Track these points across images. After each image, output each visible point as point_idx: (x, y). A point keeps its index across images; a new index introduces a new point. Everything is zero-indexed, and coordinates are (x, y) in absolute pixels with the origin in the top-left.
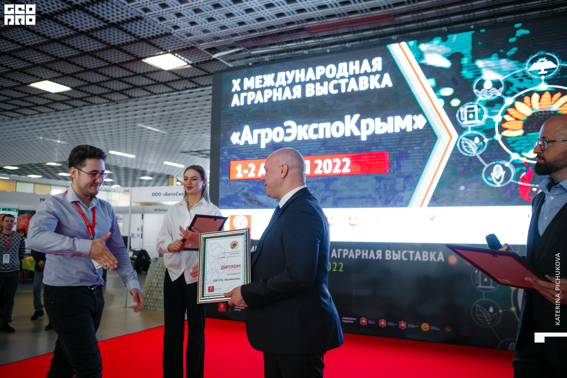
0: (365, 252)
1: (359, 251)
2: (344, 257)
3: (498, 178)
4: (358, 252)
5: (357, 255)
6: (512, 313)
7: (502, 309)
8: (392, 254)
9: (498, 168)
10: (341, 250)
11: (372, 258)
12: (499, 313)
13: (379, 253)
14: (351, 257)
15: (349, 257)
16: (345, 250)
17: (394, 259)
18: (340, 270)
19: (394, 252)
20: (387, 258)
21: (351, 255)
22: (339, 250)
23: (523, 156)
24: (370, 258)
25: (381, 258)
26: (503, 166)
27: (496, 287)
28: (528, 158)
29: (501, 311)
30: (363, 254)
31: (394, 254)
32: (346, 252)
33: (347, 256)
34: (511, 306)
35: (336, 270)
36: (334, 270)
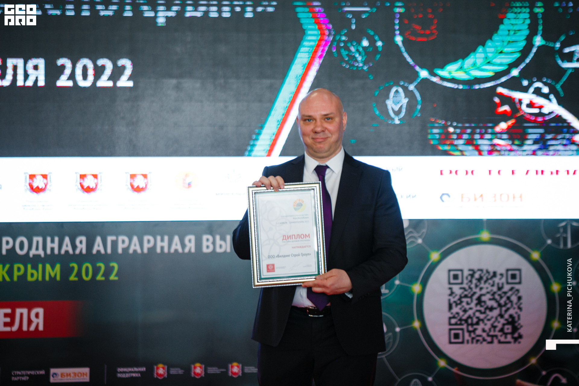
0: (162, 240)
1: (151, 239)
2: (120, 251)
3: (397, 108)
4: (149, 241)
5: (146, 246)
6: (415, 331)
7: (399, 326)
8: (214, 243)
9: (397, 91)
10: (114, 238)
11: (176, 251)
12: (395, 333)
13: (190, 241)
14: (135, 251)
15: (131, 251)
16: (120, 238)
17: (218, 250)
18: (113, 277)
19: (218, 237)
20: (205, 250)
21: (135, 246)
22: (110, 239)
23: (435, 75)
24: (172, 251)
25: (193, 250)
26: (405, 89)
27: (390, 291)
28: (443, 79)
29: (398, 329)
30: (159, 244)
31: (218, 242)
32: (123, 242)
33: (125, 250)
34: (412, 320)
35: (103, 279)
36: (99, 278)
